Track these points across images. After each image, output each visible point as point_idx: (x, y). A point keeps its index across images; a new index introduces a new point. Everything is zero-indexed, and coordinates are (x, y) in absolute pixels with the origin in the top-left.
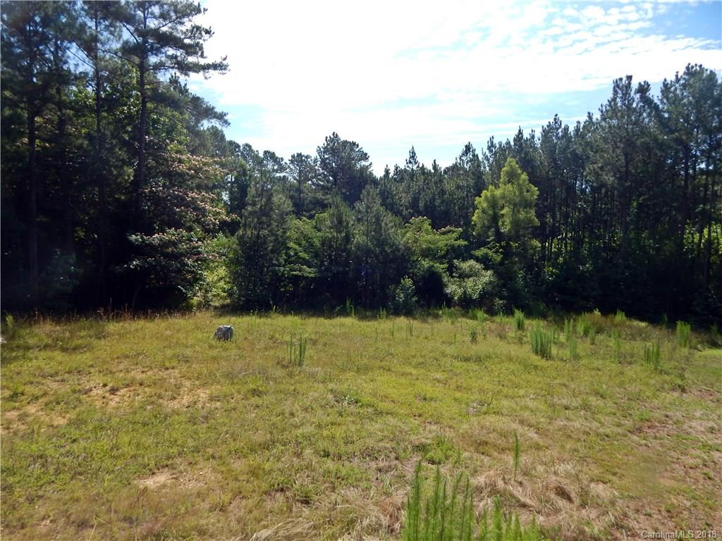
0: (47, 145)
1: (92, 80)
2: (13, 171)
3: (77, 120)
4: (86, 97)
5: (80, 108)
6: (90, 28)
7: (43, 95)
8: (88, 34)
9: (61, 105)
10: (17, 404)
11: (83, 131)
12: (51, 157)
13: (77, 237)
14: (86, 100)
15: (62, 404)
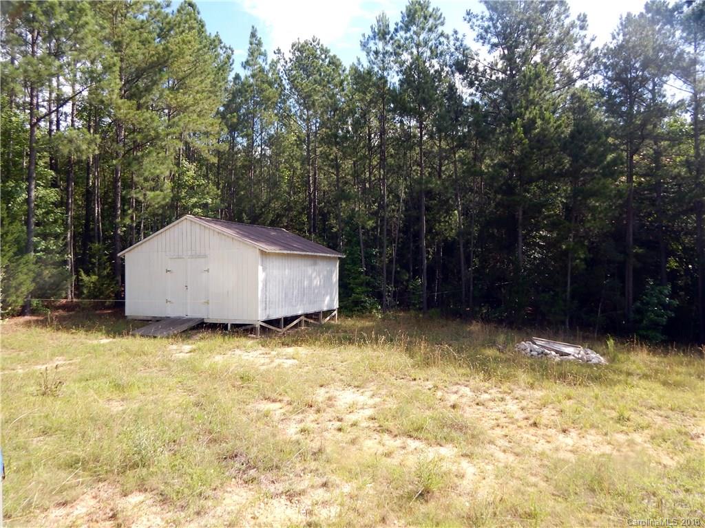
0: (643, 179)
1: (689, 106)
2: (614, 207)
3: (672, 150)
4: (683, 124)
5: (675, 137)
6: (689, 53)
7: (642, 132)
8: (687, 60)
9: (658, 139)
10: (625, 428)
11: (678, 159)
12: (647, 190)
13: (668, 268)
14: (681, 127)
15: (669, 442)
